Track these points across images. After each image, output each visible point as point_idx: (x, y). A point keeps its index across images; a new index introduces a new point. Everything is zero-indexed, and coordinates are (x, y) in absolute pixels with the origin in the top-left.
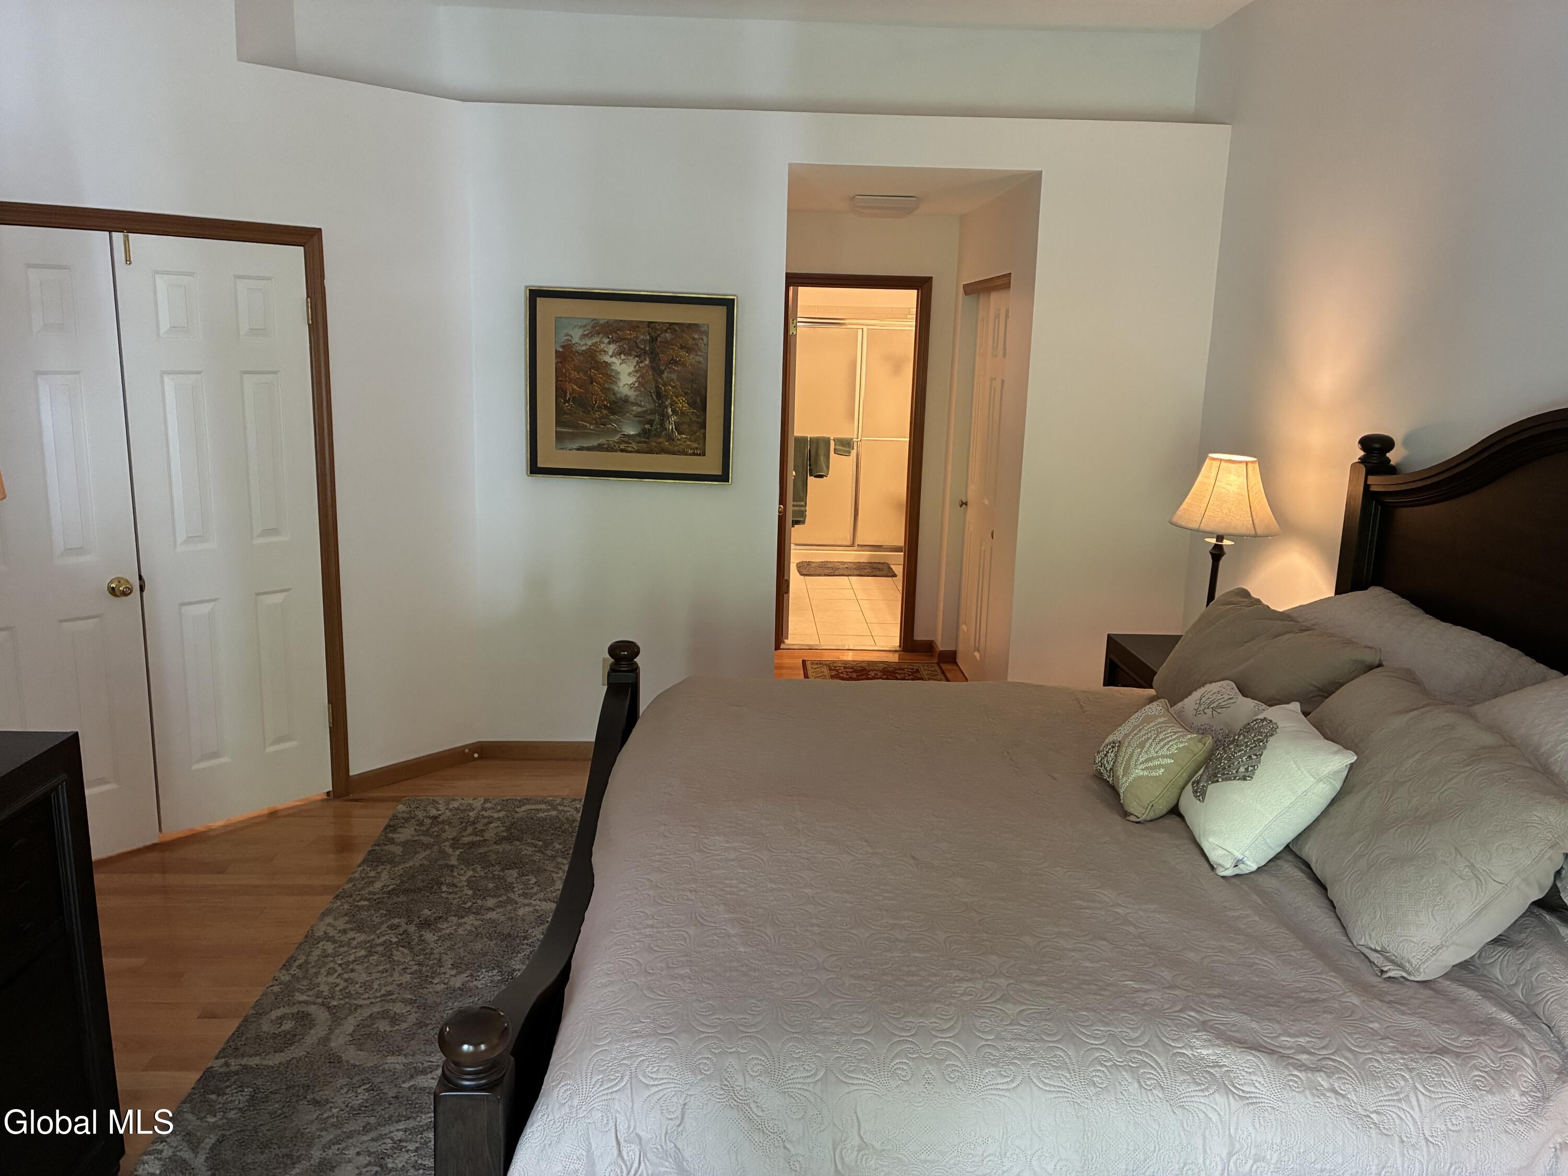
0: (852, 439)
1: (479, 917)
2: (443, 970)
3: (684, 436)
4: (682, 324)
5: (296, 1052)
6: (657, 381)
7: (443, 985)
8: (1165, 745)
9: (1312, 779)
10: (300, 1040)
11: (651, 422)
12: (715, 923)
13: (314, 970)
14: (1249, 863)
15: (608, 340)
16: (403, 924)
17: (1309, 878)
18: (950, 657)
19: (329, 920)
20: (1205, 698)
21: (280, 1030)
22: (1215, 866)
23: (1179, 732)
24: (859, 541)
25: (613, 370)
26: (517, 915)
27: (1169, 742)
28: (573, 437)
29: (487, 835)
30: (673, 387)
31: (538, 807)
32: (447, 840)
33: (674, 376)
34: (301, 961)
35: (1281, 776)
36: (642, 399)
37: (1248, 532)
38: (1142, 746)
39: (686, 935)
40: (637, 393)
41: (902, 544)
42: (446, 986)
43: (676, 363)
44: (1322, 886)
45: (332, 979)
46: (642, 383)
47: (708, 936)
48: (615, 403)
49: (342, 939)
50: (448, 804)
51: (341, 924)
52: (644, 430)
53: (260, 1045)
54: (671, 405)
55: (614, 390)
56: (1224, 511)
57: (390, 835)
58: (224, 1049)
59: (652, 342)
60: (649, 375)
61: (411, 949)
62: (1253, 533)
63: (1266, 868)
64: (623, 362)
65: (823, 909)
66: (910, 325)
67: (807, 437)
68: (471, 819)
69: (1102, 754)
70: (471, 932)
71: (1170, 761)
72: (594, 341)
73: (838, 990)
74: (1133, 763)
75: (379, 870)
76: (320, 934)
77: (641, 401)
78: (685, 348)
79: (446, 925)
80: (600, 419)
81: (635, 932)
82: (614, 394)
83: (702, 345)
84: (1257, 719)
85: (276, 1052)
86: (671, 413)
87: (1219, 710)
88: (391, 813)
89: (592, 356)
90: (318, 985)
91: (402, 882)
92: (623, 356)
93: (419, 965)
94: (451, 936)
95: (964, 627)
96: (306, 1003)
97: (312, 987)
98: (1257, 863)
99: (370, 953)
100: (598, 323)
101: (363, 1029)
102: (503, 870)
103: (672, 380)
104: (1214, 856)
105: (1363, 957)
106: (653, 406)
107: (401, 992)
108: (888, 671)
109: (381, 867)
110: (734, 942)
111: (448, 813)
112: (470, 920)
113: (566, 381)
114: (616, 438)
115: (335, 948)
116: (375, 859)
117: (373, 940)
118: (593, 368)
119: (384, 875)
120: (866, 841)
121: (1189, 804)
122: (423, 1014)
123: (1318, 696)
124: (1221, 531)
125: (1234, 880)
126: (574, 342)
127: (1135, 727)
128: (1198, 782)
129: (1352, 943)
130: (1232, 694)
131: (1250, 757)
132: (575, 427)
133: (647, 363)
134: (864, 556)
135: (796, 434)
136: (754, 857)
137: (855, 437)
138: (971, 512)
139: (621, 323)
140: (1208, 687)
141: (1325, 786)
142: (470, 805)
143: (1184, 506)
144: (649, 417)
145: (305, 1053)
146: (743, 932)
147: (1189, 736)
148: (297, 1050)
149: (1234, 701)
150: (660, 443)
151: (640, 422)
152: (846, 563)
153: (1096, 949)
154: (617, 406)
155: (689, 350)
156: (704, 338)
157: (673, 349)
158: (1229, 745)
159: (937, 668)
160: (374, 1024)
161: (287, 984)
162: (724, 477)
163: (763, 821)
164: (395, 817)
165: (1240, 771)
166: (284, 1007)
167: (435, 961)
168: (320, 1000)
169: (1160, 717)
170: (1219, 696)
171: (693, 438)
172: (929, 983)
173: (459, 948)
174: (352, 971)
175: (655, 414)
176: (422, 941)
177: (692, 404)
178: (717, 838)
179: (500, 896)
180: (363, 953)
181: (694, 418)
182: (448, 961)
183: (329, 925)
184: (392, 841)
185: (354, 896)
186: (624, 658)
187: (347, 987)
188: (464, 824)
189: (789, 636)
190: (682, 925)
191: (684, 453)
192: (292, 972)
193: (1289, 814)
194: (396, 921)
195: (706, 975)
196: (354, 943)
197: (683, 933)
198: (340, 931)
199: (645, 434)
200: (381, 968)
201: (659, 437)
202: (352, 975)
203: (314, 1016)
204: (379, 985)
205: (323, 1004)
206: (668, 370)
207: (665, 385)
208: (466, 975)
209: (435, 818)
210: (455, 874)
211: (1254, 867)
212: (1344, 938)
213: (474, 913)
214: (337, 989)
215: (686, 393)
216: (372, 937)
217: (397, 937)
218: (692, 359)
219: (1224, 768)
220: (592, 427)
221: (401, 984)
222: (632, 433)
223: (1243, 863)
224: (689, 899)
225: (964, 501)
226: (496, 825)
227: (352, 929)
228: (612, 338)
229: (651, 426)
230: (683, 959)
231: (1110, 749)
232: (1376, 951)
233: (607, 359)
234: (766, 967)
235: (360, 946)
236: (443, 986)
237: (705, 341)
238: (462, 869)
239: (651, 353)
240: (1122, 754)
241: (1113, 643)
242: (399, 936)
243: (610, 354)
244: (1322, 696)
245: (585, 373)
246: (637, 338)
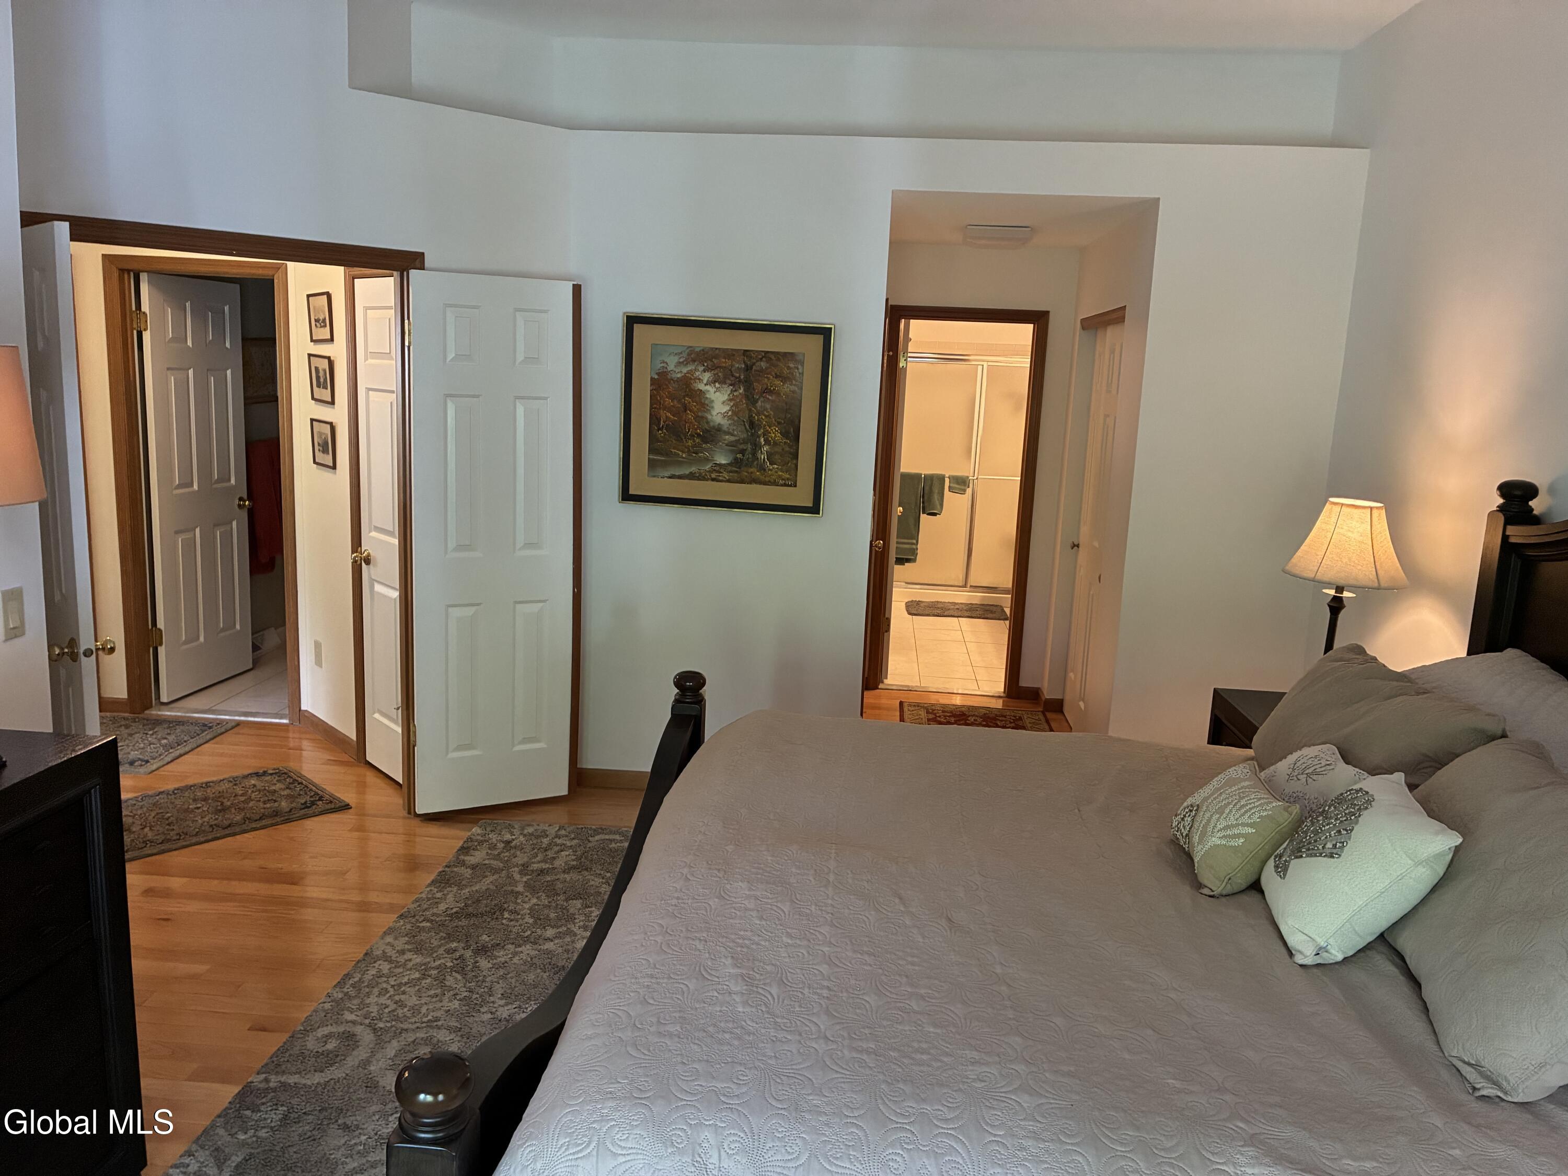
0: (968, 477)
1: (536, 946)
2: (492, 999)
3: (776, 466)
4: (778, 353)
5: (336, 1073)
6: (750, 410)
7: (490, 1014)
8: (1246, 812)
9: (1410, 862)
10: (341, 1061)
11: (743, 452)
12: (718, 977)
13: (367, 990)
14: (1333, 951)
15: (703, 368)
16: (460, 949)
17: (1403, 975)
18: (1057, 706)
19: (389, 939)
20: (1300, 762)
21: (324, 1049)
22: (1293, 952)
23: (1263, 798)
24: (972, 581)
25: (707, 398)
26: (574, 947)
27: (1251, 809)
28: (665, 465)
29: (557, 863)
30: (766, 416)
31: (611, 837)
32: (517, 865)
33: (768, 406)
34: (356, 980)
35: (1373, 856)
36: (735, 428)
37: (1370, 584)
38: (1221, 811)
39: (685, 989)
40: (730, 422)
41: (1010, 586)
42: (492, 1016)
43: (771, 392)
44: (1415, 983)
45: (383, 1000)
46: (735, 412)
47: (708, 991)
48: (708, 431)
49: (398, 959)
50: (523, 829)
51: (400, 944)
52: (736, 459)
53: (302, 1062)
54: (764, 435)
55: (706, 418)
56: (1344, 561)
57: (462, 857)
58: (267, 1064)
59: (747, 370)
60: (743, 405)
61: (464, 975)
62: (1376, 585)
63: (1353, 959)
64: (718, 390)
65: (838, 970)
66: (1025, 362)
67: (921, 474)
68: (544, 846)
69: (1179, 818)
70: (525, 962)
71: (1251, 830)
72: (690, 368)
73: (837, 1064)
74: (1210, 829)
75: (445, 892)
76: (379, 952)
77: (733, 430)
78: (780, 377)
79: (502, 953)
80: (693, 447)
81: (633, 980)
82: (708, 423)
83: (798, 375)
84: (1352, 790)
85: (315, 1071)
86: (763, 443)
87: (1315, 777)
88: (466, 834)
89: (686, 383)
90: (368, 1005)
91: (466, 905)
92: (717, 385)
93: (470, 991)
94: (506, 965)
95: (1072, 675)
96: (354, 1022)
97: (362, 1006)
98: (1343, 952)
99: (424, 976)
100: (694, 350)
101: (404, 1055)
102: (567, 900)
103: (766, 409)
104: (1293, 940)
105: (1454, 1070)
106: (745, 436)
107: (447, 1018)
108: (989, 717)
109: (448, 889)
110: (734, 1000)
111: (522, 838)
112: (527, 950)
113: (660, 408)
114: (708, 467)
115: (390, 968)
116: (444, 880)
117: (429, 963)
118: (687, 395)
119: (450, 897)
120: (900, 898)
121: (1269, 879)
122: (466, 1043)
123: (1430, 767)
124: (1341, 583)
125: (1315, 970)
126: (669, 370)
127: (1218, 789)
128: (1281, 856)
129: (1444, 1053)
130: (1331, 760)
131: (1339, 832)
132: (668, 454)
133: (741, 391)
134: (976, 597)
135: (902, 470)
136: (775, 908)
137: (972, 474)
138: (1083, 553)
139: (717, 351)
140: (1306, 751)
141: (1424, 870)
142: (544, 831)
143: (1299, 553)
144: (742, 447)
145: (344, 1075)
146: (746, 990)
147: (1274, 804)
148: (336, 1072)
149: (1331, 767)
150: (752, 473)
151: (732, 451)
152: (957, 604)
153: (1139, 1039)
154: (710, 435)
155: (785, 379)
156: (800, 367)
157: (767, 377)
158: (1317, 817)
159: (1041, 717)
160: (415, 1050)
161: (338, 1002)
162: (815, 509)
163: (794, 870)
164: (470, 839)
165: (1327, 846)
166: (332, 1025)
167: (486, 990)
168: (367, 1021)
169: (1245, 780)
170: (1316, 762)
171: (784, 468)
172: (939, 1064)
173: (512, 978)
174: (404, 993)
175: (747, 443)
176: (476, 966)
177: (785, 434)
178: (740, 884)
179: (561, 926)
180: (417, 975)
181: (787, 449)
182: (499, 989)
183: (389, 944)
184: (463, 863)
185: (417, 917)
186: (690, 688)
187: (396, 1009)
188: (536, 850)
189: (889, 676)
190: (684, 977)
191: (775, 484)
192: (345, 990)
193: (1382, 899)
194: (454, 945)
195: (696, 1035)
196: (410, 965)
197: (682, 986)
198: (398, 951)
199: (737, 463)
200: (432, 992)
201: (751, 467)
202: (403, 997)
203: (358, 1037)
204: (427, 1009)
205: (369, 1026)
206: (762, 399)
207: (758, 414)
208: (514, 1006)
209: (508, 842)
210: (519, 901)
211: (1340, 957)
212: (1435, 1048)
213: (531, 942)
214: (387, 1010)
215: (779, 423)
216: (428, 960)
217: (452, 961)
218: (787, 388)
219: (1310, 843)
220: (684, 456)
221: (449, 1010)
222: (723, 462)
223: (1327, 952)
224: (697, 949)
225: (1076, 543)
226: (568, 853)
227: (410, 950)
228: (707, 366)
229: (743, 456)
230: (677, 1015)
231: (1187, 813)
232: (1469, 1064)
233: (701, 387)
234: (763, 1031)
235: (416, 967)
236: (490, 1016)
237: (800, 371)
238: (527, 896)
239: (746, 382)
240: (1198, 819)
241: (1219, 697)
242: (454, 961)
243: (705, 382)
244: (1436, 767)
245: (679, 401)
246: (732, 366)
